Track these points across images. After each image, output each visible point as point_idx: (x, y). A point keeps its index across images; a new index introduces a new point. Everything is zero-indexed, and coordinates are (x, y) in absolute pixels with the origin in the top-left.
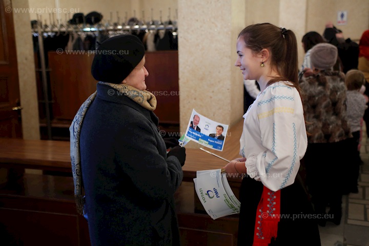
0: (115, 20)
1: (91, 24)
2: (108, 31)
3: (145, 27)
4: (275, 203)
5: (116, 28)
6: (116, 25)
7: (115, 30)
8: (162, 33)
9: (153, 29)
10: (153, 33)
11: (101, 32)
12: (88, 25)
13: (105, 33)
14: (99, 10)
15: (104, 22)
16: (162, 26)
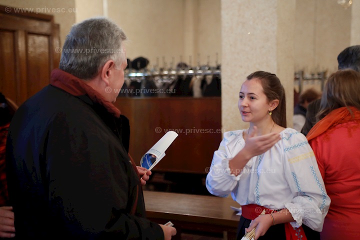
0: (161, 65)
1: (137, 69)
2: (154, 76)
3: (191, 72)
4: (302, 236)
5: (162, 74)
6: (162, 70)
7: (161, 76)
8: (209, 79)
9: (200, 74)
10: (200, 78)
11: (147, 77)
12: (134, 71)
13: (150, 79)
14: (145, 56)
15: (150, 67)
16: (209, 72)
